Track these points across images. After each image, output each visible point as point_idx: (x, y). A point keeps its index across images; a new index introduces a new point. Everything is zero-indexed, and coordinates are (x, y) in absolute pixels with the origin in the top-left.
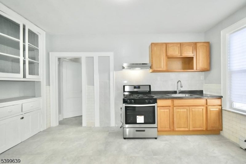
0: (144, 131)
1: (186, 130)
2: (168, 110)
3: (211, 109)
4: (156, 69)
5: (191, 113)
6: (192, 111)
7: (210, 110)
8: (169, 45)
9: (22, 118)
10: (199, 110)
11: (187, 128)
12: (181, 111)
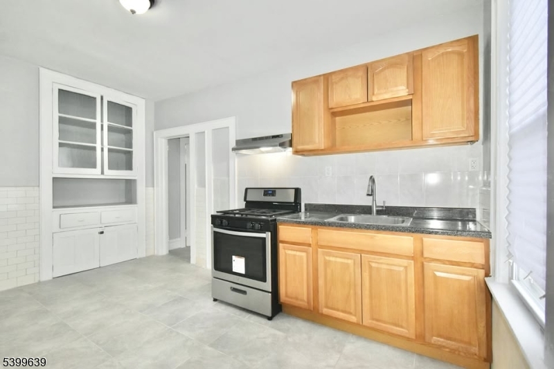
0: (244, 292)
1: (351, 320)
2: (304, 254)
3: (438, 274)
4: (300, 147)
5: (366, 275)
6: (370, 267)
7: (435, 275)
8: (333, 77)
9: (102, 233)
10: (391, 270)
11: (355, 315)
12: (336, 262)
